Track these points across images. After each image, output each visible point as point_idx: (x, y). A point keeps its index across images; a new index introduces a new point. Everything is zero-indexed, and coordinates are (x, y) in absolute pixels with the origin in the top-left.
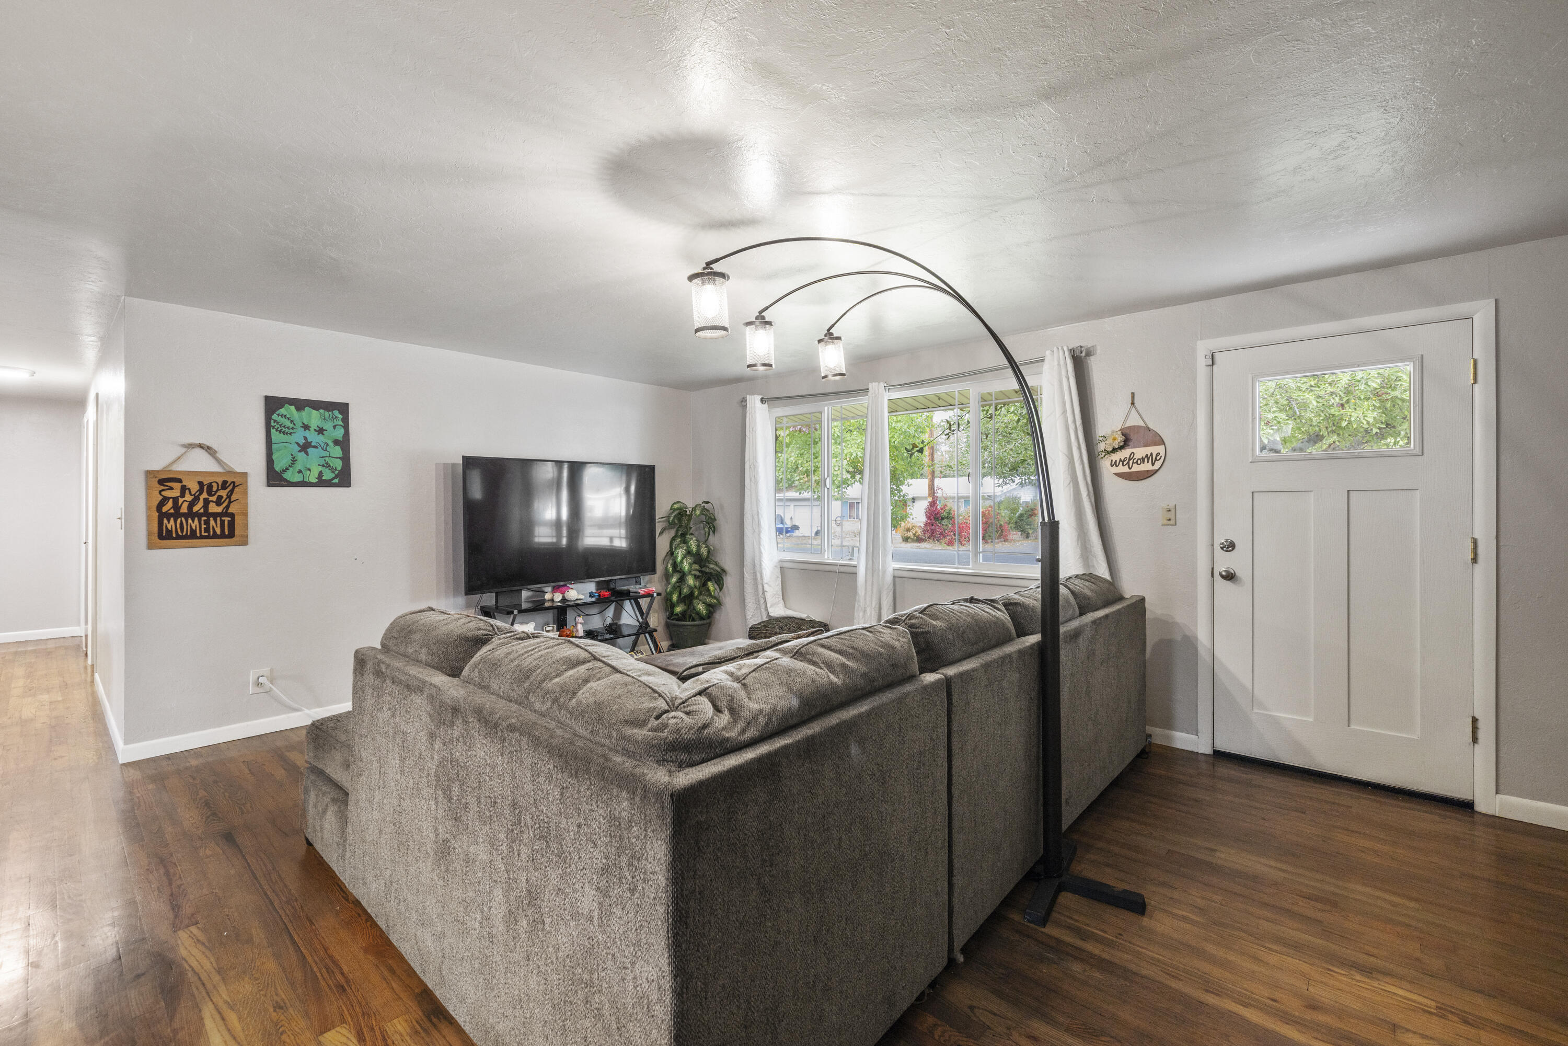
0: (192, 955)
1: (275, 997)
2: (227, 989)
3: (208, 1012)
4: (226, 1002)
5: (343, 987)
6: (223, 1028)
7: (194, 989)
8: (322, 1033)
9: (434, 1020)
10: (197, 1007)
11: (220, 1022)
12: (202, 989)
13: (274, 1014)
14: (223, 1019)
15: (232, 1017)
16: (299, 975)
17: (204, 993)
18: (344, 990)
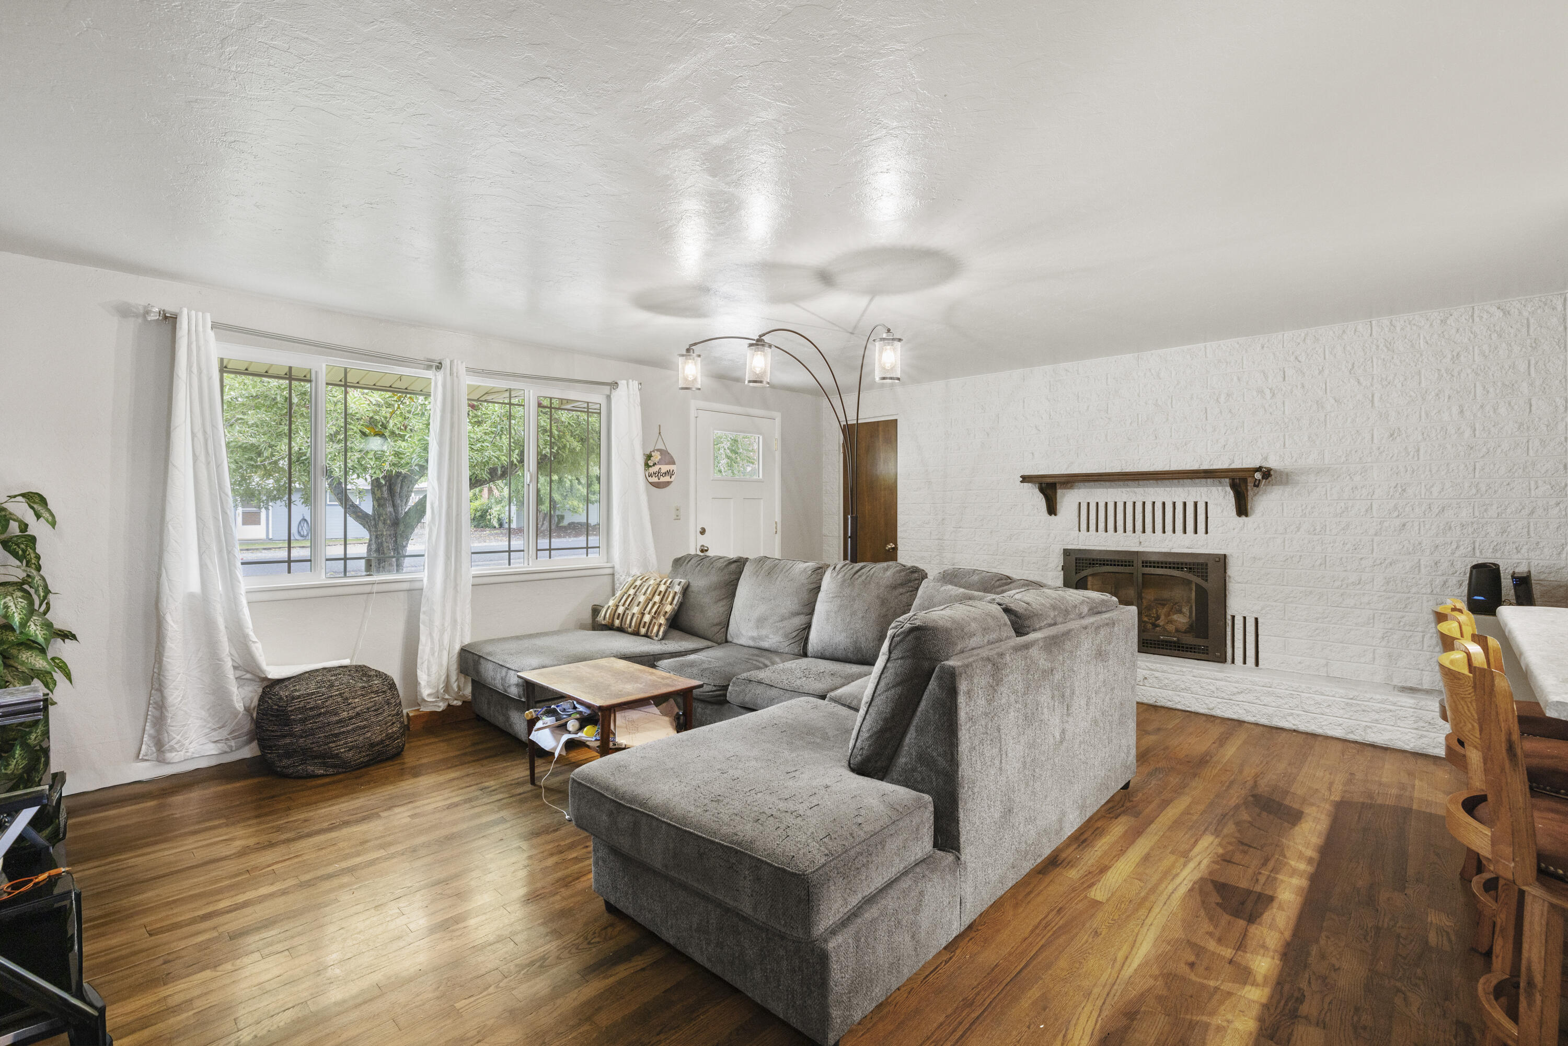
0: (1084, 1031)
1: (1090, 940)
2: (1102, 975)
3: (1128, 971)
4: (1112, 967)
5: (1058, 911)
6: (1134, 952)
7: (1116, 998)
8: (1101, 902)
9: (1059, 862)
10: (1129, 982)
11: (1130, 957)
12: (1113, 992)
13: (1103, 933)
14: (1127, 958)
15: (1121, 955)
16: (1061, 940)
17: (1115, 987)
18: (1061, 908)
